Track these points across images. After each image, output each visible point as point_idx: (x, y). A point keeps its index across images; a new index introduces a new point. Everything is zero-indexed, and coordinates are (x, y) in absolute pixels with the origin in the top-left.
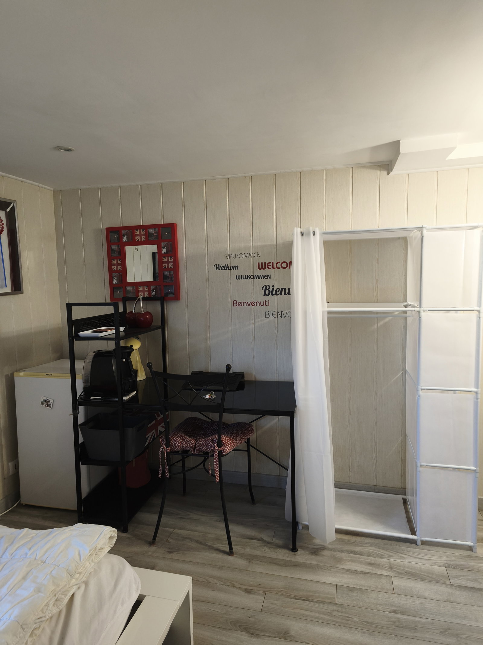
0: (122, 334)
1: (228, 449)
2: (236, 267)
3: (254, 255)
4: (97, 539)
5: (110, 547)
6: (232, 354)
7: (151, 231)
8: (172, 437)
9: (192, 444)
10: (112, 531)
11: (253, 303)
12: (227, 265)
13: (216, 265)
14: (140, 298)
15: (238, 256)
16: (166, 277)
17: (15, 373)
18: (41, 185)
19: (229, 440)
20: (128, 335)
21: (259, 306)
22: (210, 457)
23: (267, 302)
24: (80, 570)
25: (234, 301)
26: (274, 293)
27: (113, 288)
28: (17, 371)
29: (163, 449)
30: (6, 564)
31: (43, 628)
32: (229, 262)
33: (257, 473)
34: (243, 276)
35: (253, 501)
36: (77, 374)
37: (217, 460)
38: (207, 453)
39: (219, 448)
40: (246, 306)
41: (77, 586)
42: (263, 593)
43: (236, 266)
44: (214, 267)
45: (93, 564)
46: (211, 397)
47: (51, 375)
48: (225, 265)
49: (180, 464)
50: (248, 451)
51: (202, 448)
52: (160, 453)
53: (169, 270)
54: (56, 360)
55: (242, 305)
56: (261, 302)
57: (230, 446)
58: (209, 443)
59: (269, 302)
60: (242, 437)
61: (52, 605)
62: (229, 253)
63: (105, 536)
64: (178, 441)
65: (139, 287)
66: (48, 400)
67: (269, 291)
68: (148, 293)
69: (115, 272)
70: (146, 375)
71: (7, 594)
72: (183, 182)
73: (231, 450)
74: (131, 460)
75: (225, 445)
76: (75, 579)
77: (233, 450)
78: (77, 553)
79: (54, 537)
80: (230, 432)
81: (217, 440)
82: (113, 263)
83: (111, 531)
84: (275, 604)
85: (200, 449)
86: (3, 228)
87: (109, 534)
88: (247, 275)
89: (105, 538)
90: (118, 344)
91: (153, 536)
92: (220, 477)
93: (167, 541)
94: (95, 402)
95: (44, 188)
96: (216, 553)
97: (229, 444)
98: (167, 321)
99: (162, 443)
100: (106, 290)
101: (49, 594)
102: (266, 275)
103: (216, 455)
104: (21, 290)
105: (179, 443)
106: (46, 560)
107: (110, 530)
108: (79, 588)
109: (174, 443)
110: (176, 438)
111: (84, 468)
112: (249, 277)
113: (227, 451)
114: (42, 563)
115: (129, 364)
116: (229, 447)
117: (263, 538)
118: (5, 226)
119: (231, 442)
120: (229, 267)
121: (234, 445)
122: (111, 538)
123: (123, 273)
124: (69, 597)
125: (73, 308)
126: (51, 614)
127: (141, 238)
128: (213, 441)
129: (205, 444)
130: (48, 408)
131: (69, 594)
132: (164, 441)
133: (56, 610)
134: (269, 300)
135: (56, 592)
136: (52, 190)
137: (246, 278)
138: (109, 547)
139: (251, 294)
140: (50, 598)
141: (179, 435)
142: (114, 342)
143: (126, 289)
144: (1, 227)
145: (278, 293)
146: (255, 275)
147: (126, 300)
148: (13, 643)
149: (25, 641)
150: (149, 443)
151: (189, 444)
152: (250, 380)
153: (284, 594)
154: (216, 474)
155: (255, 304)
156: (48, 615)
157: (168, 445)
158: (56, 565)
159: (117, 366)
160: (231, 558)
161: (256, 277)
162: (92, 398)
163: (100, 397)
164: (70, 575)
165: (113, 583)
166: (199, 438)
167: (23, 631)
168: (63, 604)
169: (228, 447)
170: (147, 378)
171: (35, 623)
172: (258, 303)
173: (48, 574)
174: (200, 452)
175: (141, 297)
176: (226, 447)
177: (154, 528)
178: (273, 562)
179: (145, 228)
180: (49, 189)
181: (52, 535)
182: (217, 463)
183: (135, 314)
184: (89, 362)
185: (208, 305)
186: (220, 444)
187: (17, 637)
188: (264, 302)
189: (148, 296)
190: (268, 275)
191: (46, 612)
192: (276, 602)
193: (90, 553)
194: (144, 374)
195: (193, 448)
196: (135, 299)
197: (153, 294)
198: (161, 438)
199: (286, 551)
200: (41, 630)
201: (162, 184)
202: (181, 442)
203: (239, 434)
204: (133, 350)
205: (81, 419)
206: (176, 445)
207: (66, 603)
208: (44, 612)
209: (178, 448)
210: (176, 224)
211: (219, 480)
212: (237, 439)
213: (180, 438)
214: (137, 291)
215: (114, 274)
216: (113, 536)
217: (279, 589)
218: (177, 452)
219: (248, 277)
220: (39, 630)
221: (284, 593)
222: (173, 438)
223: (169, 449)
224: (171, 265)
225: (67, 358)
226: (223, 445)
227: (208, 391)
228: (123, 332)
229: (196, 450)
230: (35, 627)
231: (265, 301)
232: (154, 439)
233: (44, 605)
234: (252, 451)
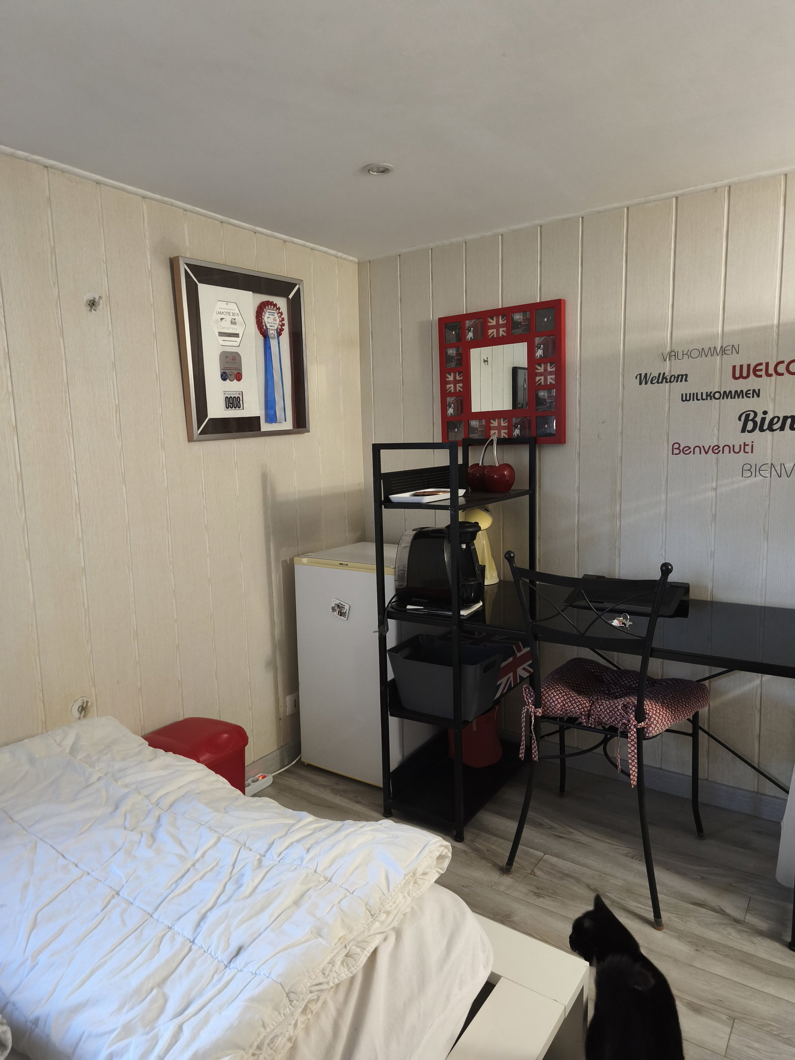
0: (462, 501)
1: (658, 728)
2: (683, 378)
3: (723, 350)
4: (418, 856)
5: (439, 873)
6: (664, 546)
7: (518, 317)
8: (545, 690)
9: (583, 708)
10: (443, 846)
11: (717, 447)
12: (664, 374)
13: (640, 375)
14: (492, 440)
15: (689, 354)
16: (539, 401)
17: (296, 558)
18: (340, 254)
19: (660, 711)
20: (472, 503)
21: (730, 453)
22: (620, 737)
23: (748, 445)
24: (388, 908)
25: (674, 444)
26: (766, 427)
27: (448, 424)
28: (298, 555)
29: (528, 709)
30: (271, 869)
31: (324, 1000)
32: (667, 368)
33: (707, 780)
34: (697, 393)
35: (700, 832)
36: (387, 567)
37: (634, 746)
38: (613, 730)
39: (639, 723)
40: (700, 453)
41: (383, 936)
42: (727, 1019)
43: (682, 376)
44: (636, 378)
45: (409, 899)
46: (623, 623)
47: (347, 565)
48: (660, 374)
49: (556, 739)
50: (695, 736)
51: (603, 718)
52: (523, 716)
53: (548, 387)
54: (355, 543)
55: (691, 452)
56: (734, 446)
57: (662, 722)
58: (618, 710)
59: (752, 445)
60: (685, 708)
61: (339, 963)
62: (668, 350)
63: (431, 852)
64: (557, 700)
65: (492, 421)
66: (342, 604)
67: (755, 423)
68: (506, 431)
69: (451, 394)
70: (499, 576)
71: (269, 926)
72: (583, 218)
73: (662, 729)
74: (470, 721)
75: (651, 718)
76: (378, 921)
77: (667, 731)
78: (383, 877)
79: (347, 836)
80: (661, 694)
81: (635, 707)
82: (447, 380)
83: (441, 846)
84: (756, 1050)
85: (599, 718)
86: (283, 325)
87: (438, 850)
88: (707, 393)
89: (431, 857)
90: (454, 517)
91: (507, 859)
92: (638, 777)
93: (533, 873)
94: (413, 617)
95: (345, 259)
96: (627, 918)
97: (659, 718)
98: (540, 481)
99: (526, 698)
100: (435, 427)
101: (335, 944)
102: (750, 390)
103: (632, 735)
104: (306, 427)
105: (559, 703)
106: (332, 876)
107: (439, 844)
108: (385, 939)
109: (549, 701)
110: (552, 693)
111: (393, 721)
112: (710, 396)
113: (656, 732)
114: (326, 881)
115: (471, 554)
116: (660, 724)
117: (724, 909)
118: (286, 322)
119: (662, 715)
120: (668, 378)
121: (670, 721)
122: (441, 857)
123: (464, 397)
124: (369, 955)
125: (383, 452)
126: (338, 979)
127: (498, 332)
128: (626, 708)
129: (610, 712)
130: (342, 617)
131: (369, 948)
132: (531, 696)
133: (346, 973)
134: (753, 442)
135: (347, 942)
136: (355, 263)
137: (704, 397)
138: (437, 874)
139: (713, 430)
140: (336, 951)
141: (559, 687)
142: (447, 514)
143: (469, 424)
144: (281, 323)
145: (775, 427)
146: (725, 392)
147: (468, 443)
148: (274, 1022)
149: (293, 1022)
150: (502, 695)
151: (577, 706)
152: (700, 599)
153: (775, 1033)
154: (631, 772)
155: (721, 449)
156: (333, 980)
157: (537, 704)
158: (348, 891)
159: (452, 557)
160: (657, 934)
161: (726, 395)
162: (409, 607)
163: (423, 608)
164: (371, 915)
165: (444, 944)
166: (598, 699)
167: (291, 1004)
168: (357, 964)
169: (658, 723)
170: (500, 581)
171: (311, 992)
172: (727, 449)
173: (334, 905)
174: (598, 725)
175: (494, 438)
176: (652, 723)
177: (510, 845)
178: (747, 960)
179: (506, 312)
180: (351, 261)
181: (343, 833)
182: (633, 751)
183: (484, 467)
184: (405, 547)
185: (619, 451)
186: (641, 715)
187: (280, 1014)
188: (740, 445)
189: (507, 437)
190: (754, 391)
191: (328, 975)
192: (756, 1045)
193: (405, 879)
194: (495, 574)
195: (585, 715)
196: (483, 442)
197: (517, 432)
198: (525, 690)
199: (777, 945)
200: (320, 1003)
201: (541, 227)
202: (562, 701)
203: (679, 702)
204: (479, 529)
205: (391, 642)
206: (553, 706)
207: (362, 965)
208: (327, 975)
209: (556, 712)
210: (564, 301)
211: (637, 783)
212: (675, 710)
213: (561, 693)
214: (488, 428)
215: (449, 399)
216: (444, 855)
217: (765, 1019)
218: (553, 719)
219: (707, 396)
220: (318, 1004)
221: (774, 1030)
222: (547, 693)
223: (540, 711)
224: (551, 379)
225: (371, 541)
226: (646, 718)
227: (619, 613)
228: (462, 498)
229: (591, 720)
230: (311, 999)
231: (745, 443)
232: (510, 689)
233: (326, 962)
234: (703, 737)
